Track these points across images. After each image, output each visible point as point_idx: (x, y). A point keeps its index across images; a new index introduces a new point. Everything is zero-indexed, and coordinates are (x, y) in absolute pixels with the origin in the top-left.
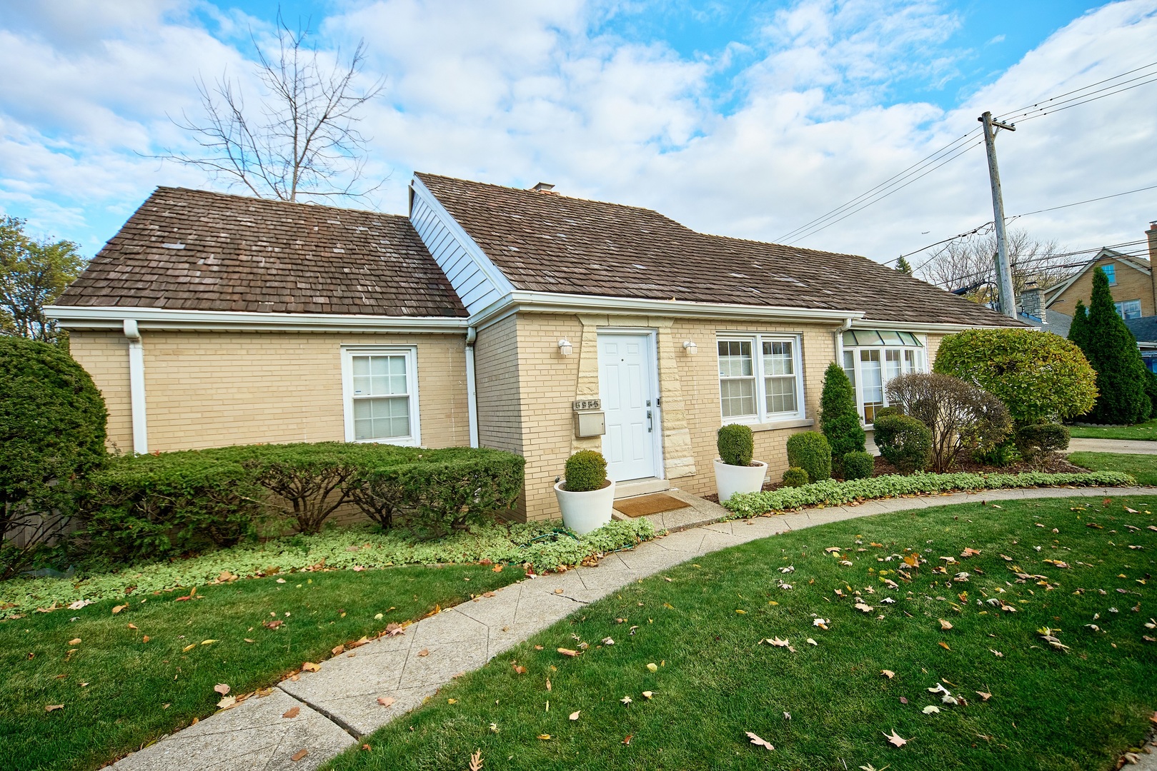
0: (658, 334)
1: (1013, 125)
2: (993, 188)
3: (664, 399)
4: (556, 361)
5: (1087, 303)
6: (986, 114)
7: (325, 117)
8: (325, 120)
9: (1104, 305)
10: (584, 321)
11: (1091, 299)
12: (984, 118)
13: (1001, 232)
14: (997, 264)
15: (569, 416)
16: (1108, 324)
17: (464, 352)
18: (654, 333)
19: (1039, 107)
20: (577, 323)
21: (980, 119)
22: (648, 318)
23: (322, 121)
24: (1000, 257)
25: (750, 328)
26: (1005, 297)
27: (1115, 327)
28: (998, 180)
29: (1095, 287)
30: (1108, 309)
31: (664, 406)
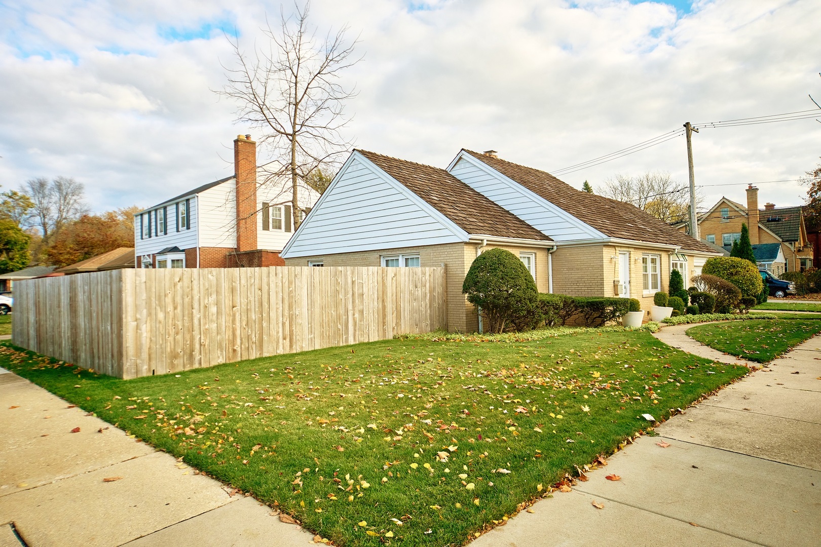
0: (630, 254)
1: (697, 129)
2: (690, 167)
3: (632, 281)
4: (610, 264)
5: (739, 242)
6: (688, 123)
7: (319, 73)
8: (319, 75)
9: (746, 243)
10: (617, 248)
11: (741, 240)
12: (687, 125)
13: (693, 194)
14: (690, 212)
15: (613, 286)
16: (747, 253)
17: (548, 256)
18: (628, 253)
19: (713, 124)
20: (614, 249)
21: (684, 126)
22: (629, 247)
23: (316, 75)
24: (691, 208)
25: (648, 252)
26: (693, 232)
27: (751, 255)
28: (692, 164)
29: (742, 234)
30: (748, 246)
31: (632, 284)
